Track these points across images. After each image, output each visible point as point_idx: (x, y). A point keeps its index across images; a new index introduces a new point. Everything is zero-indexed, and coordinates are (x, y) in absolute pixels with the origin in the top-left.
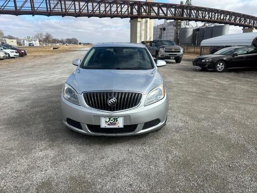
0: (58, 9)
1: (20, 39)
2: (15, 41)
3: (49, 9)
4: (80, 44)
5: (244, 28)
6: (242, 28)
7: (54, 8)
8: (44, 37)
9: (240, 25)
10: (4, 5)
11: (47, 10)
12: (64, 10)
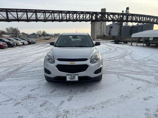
0: (50, 18)
8: (42, 33)
10: (22, 17)
11: (44, 19)
12: (53, 18)
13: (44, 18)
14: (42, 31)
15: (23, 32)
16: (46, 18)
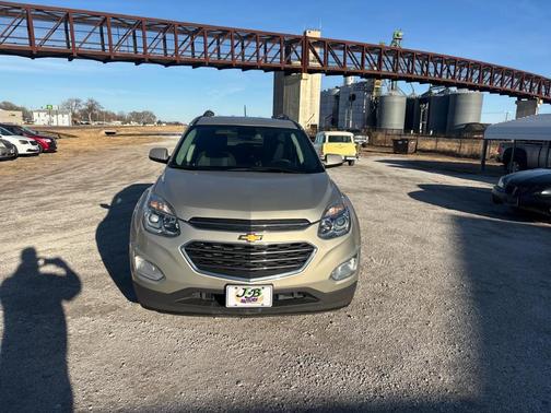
0: (127, 48)
1: (29, 109)
2: (19, 114)
3: (107, 47)
4: (159, 122)
5: (519, 99)
6: (516, 99)
7: (118, 45)
8: (84, 107)
9: (511, 94)
10: (6, 35)
11: (104, 49)
12: (141, 50)
13: (103, 44)
14: (85, 100)
15: (7, 101)
16: (110, 44)
